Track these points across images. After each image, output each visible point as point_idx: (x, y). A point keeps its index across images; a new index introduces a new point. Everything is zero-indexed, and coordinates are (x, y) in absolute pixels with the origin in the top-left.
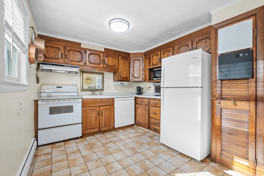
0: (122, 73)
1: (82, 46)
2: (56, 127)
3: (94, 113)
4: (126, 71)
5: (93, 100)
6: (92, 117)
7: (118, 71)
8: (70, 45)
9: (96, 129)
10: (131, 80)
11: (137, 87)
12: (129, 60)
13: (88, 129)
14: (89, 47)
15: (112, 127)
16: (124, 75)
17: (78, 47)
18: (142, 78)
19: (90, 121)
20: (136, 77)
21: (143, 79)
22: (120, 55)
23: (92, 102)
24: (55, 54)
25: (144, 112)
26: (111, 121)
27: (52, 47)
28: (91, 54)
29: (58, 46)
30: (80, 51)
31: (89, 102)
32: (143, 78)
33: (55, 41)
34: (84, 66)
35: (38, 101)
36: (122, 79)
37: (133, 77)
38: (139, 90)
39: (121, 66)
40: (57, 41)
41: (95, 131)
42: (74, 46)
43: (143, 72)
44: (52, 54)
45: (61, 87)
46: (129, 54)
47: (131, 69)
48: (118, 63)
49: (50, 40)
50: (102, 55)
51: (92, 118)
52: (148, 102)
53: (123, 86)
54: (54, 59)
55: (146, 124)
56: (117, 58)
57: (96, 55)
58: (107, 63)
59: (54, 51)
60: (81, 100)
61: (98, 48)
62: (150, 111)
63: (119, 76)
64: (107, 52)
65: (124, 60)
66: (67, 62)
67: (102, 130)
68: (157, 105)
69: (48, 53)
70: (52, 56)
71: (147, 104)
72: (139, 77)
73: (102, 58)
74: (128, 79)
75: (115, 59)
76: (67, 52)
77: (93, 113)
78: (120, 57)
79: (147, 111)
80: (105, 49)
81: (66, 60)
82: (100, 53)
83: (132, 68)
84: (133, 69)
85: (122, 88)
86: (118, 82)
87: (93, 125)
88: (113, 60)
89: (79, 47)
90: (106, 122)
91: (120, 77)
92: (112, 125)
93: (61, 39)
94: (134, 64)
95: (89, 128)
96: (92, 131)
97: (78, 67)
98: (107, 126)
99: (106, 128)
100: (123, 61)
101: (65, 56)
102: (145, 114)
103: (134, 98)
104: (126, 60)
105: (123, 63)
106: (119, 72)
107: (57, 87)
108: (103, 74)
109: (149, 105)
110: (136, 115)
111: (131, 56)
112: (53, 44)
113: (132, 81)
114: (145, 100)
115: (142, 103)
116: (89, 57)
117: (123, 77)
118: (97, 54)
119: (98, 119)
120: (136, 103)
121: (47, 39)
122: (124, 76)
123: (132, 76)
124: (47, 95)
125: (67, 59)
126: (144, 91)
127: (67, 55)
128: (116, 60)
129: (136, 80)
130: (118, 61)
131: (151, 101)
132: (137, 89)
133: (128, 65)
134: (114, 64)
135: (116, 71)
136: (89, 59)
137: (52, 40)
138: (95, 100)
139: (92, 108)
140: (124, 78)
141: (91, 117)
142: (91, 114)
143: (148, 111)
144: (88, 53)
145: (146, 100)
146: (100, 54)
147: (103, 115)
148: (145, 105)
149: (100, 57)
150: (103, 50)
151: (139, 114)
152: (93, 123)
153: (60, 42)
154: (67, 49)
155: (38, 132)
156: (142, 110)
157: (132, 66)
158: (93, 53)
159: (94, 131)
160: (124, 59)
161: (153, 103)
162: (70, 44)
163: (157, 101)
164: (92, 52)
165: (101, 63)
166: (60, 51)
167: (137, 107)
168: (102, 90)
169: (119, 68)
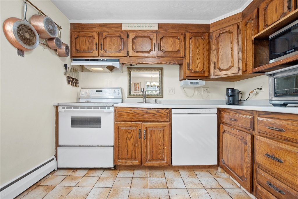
0: (192, 63)
1: (123, 28)
2: (79, 146)
3: (132, 133)
4: (202, 59)
5: (131, 110)
6: (130, 140)
7: (184, 60)
8: (107, 30)
9: (137, 161)
10: (212, 77)
11: (228, 89)
12: (207, 37)
13: (122, 158)
14: (133, 27)
15: (167, 163)
16: (198, 66)
17: (118, 30)
18: (237, 69)
19: (126, 145)
20: (222, 68)
21: (240, 71)
22: (188, 31)
23: (129, 113)
24: (88, 45)
25: (238, 145)
26: (164, 152)
27: (85, 36)
28: (136, 37)
29: (92, 33)
30: (120, 36)
31: (125, 113)
32: (241, 68)
33: (89, 28)
34: (126, 58)
35: (59, 107)
36: (192, 75)
37: (216, 70)
38: (231, 96)
39: (191, 51)
40: (91, 28)
41: (134, 164)
42: (112, 30)
43: (240, 54)
44: (85, 46)
45: (102, 91)
46: (207, 27)
47: (213, 53)
48: (184, 47)
49: (83, 28)
50: (154, 36)
51: (128, 141)
52: (249, 121)
53: (199, 89)
54: (87, 52)
55: (244, 176)
56: (182, 38)
57: (144, 38)
58: (164, 49)
59: (87, 41)
60: (112, 109)
61: (147, 27)
62: (256, 147)
63: (187, 69)
64: (164, 30)
65: (198, 39)
66: (102, 54)
67: (145, 165)
68: (283, 134)
69: (80, 46)
70: (85, 49)
71: (248, 125)
72: (231, 66)
73: (154, 41)
74: (206, 75)
75: (179, 39)
76: (102, 41)
77: (130, 133)
78: (188, 35)
79: (246, 143)
80: (160, 25)
81: (102, 52)
82: (151, 33)
83: (215, 53)
84: (217, 52)
85: (196, 92)
86: (187, 80)
87: (130, 153)
88: (175, 42)
89: (120, 30)
90: (153, 152)
91: (188, 72)
92: (166, 159)
93: (96, 24)
94: (217, 43)
95: (124, 157)
96: (129, 162)
97: (117, 61)
98: (156, 159)
99: (154, 163)
100: (195, 41)
101: (100, 46)
102: (241, 151)
103: (216, 111)
104: (202, 38)
105: (195, 44)
106: (187, 61)
107: (97, 91)
108: (161, 69)
109: (254, 129)
110: (221, 146)
111: (211, 30)
112: (86, 33)
113: (215, 77)
114: (241, 115)
115: (233, 123)
116: (133, 43)
117: (195, 72)
118: (147, 35)
119: (139, 143)
120: (220, 122)
121: (81, 27)
122: (198, 70)
123: (215, 67)
124: (86, 101)
125: (103, 49)
126: (246, 97)
127: (102, 44)
128: (179, 42)
129: (224, 74)
130: (183, 43)
131: (259, 118)
132: (228, 93)
133: (206, 46)
134: (177, 49)
135: (180, 60)
136: (133, 46)
137: (86, 28)
138: (134, 110)
139: (129, 124)
140: (197, 72)
141: (127, 139)
142: (128, 133)
143: (249, 144)
144: (132, 36)
145: (245, 116)
146: (150, 35)
147: (149, 139)
148: (240, 129)
149: (151, 39)
150: (156, 28)
151: (227, 147)
152: (130, 150)
153: (95, 28)
154: (102, 36)
155: (58, 149)
156: (235, 139)
157: (214, 47)
158: (140, 35)
159: (131, 162)
160: (197, 37)
161: (266, 125)
162: (107, 28)
163: (283, 120)
164: (138, 34)
165: (153, 49)
166: (94, 40)
167: (222, 130)
168: (160, 95)
169: (187, 56)
